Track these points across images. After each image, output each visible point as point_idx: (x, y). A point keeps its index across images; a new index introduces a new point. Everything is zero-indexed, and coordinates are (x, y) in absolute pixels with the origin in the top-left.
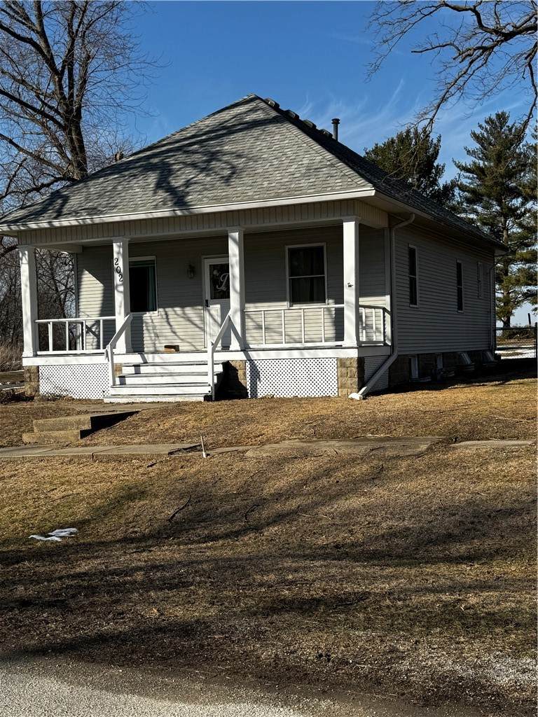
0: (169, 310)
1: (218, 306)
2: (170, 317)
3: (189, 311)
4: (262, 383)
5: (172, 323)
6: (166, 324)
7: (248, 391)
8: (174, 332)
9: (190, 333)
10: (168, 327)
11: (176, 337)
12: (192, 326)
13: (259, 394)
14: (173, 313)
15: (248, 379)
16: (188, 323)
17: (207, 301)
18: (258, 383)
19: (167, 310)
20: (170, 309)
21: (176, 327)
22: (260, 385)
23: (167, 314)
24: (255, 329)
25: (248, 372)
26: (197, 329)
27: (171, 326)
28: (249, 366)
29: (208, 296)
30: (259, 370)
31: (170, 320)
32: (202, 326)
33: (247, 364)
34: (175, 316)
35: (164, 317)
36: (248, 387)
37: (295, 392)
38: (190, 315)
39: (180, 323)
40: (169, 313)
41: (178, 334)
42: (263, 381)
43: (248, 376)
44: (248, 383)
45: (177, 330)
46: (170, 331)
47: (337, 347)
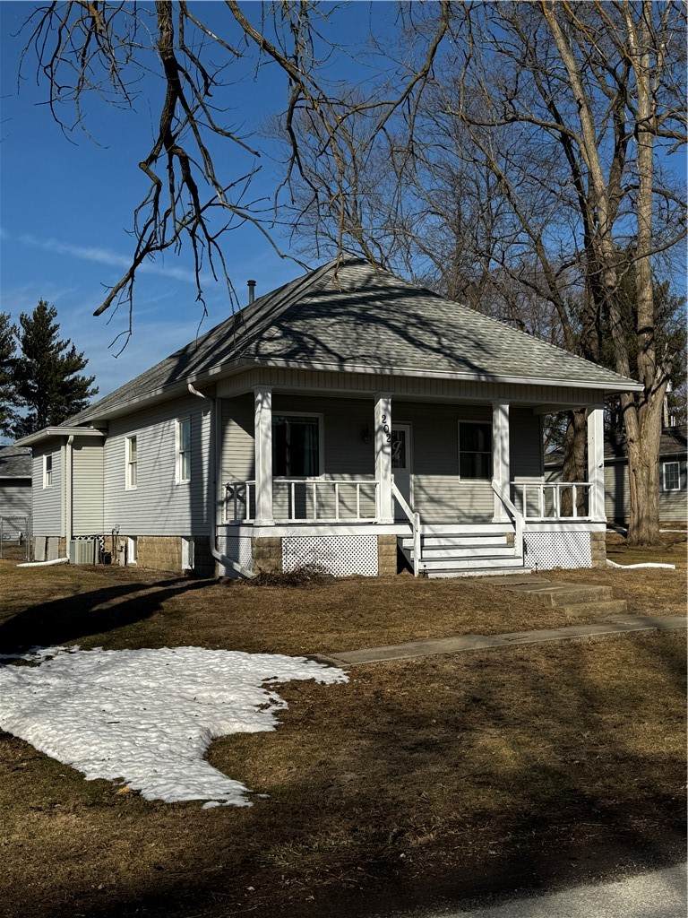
24: (428, 501)
26: (368, 500)
32: (372, 496)
39: (349, 492)
42: (530, 554)
47: (589, 522)
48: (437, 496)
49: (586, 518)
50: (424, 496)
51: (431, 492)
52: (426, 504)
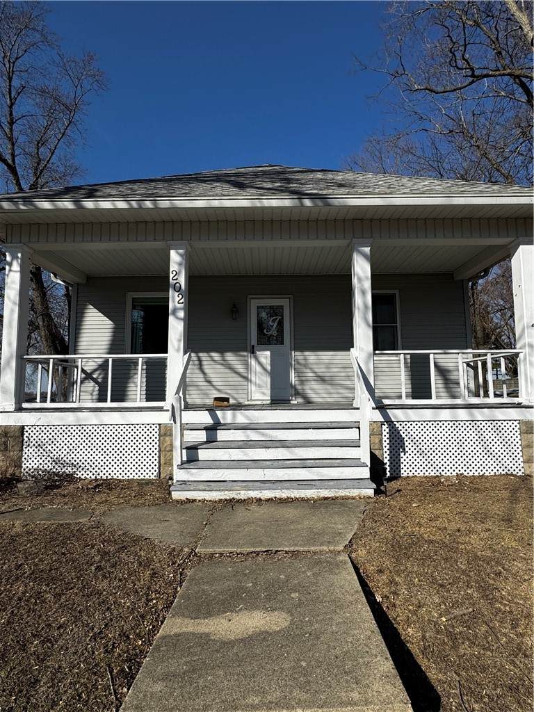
0: (203, 355)
1: (268, 353)
2: (204, 363)
3: (230, 357)
4: (407, 455)
5: (207, 371)
6: (197, 371)
7: (387, 466)
8: (209, 382)
9: (232, 383)
10: (201, 375)
11: (211, 388)
12: (234, 375)
13: (402, 471)
14: (209, 358)
15: (385, 449)
16: (227, 371)
17: (253, 346)
18: (402, 454)
19: (201, 354)
20: (205, 354)
21: (211, 375)
22: (405, 457)
23: (200, 360)
25: (385, 439)
26: (240, 379)
27: (204, 373)
28: (387, 430)
29: (254, 341)
30: (404, 436)
31: (205, 367)
32: (246, 375)
33: (384, 427)
34: (212, 363)
35: (197, 363)
36: (386, 461)
37: (459, 468)
38: (233, 363)
39: (218, 371)
40: (203, 359)
41: (214, 383)
42: (410, 452)
43: (385, 444)
44: (386, 455)
45: (213, 379)
46: (203, 379)
47: (519, 406)
48: (328, 374)
49: (516, 400)
50: (311, 374)
51: (321, 370)
52: (313, 383)
